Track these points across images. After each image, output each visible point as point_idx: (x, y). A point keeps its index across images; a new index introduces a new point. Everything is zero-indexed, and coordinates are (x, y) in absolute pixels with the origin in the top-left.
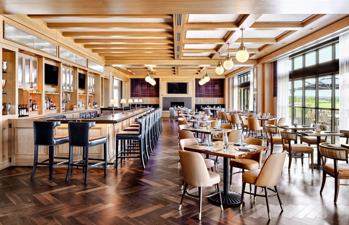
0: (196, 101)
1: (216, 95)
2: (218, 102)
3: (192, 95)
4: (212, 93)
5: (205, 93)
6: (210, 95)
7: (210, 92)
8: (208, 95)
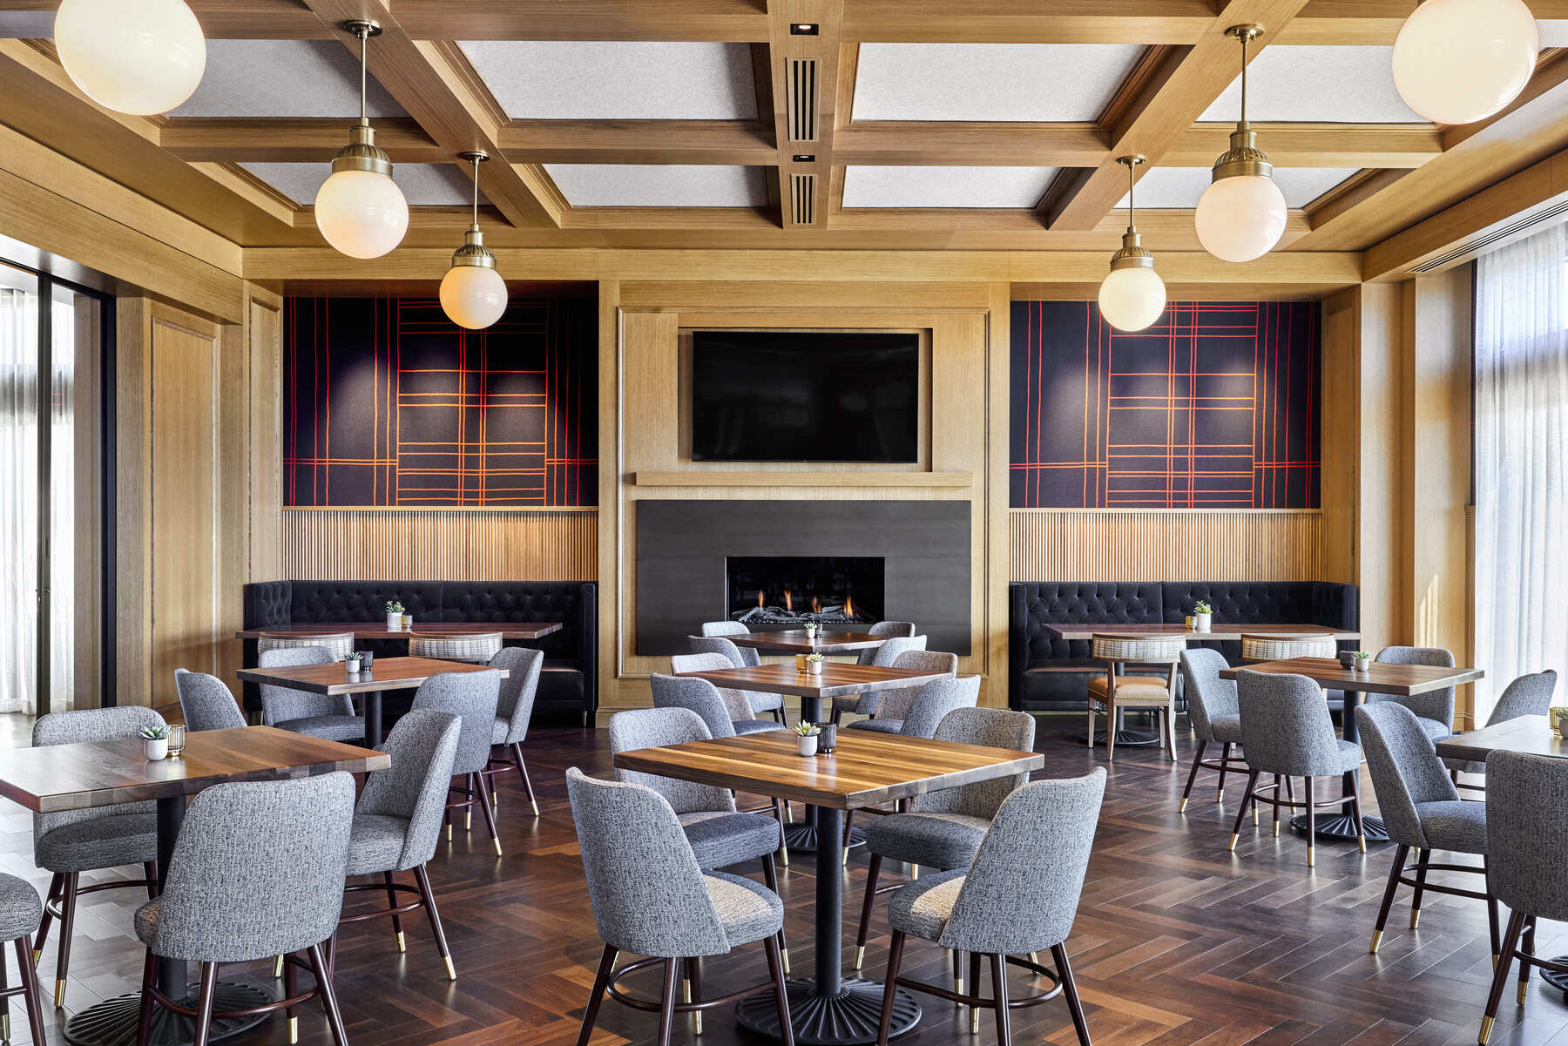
0: (1019, 542)
1: (1230, 483)
2: (1251, 557)
3: (978, 482)
4: (1191, 457)
5: (1114, 464)
6: (1162, 483)
7: (1171, 446)
8: (1144, 483)
